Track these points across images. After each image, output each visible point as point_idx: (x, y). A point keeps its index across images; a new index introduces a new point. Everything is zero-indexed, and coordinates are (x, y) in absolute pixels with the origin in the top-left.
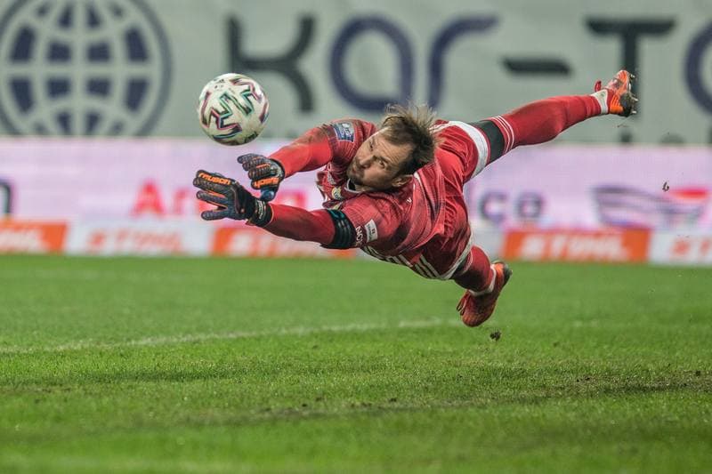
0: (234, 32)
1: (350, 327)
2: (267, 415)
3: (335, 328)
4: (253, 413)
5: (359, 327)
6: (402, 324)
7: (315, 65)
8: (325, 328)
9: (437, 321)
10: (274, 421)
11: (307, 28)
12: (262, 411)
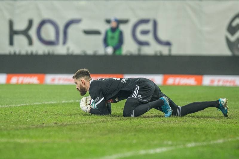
0: (11, 24)
1: (50, 102)
2: (34, 126)
3: (46, 103)
4: (30, 126)
5: (52, 102)
6: (63, 102)
7: (33, 33)
8: (43, 103)
9: (72, 101)
10: (37, 128)
11: (31, 23)
12: (33, 125)
